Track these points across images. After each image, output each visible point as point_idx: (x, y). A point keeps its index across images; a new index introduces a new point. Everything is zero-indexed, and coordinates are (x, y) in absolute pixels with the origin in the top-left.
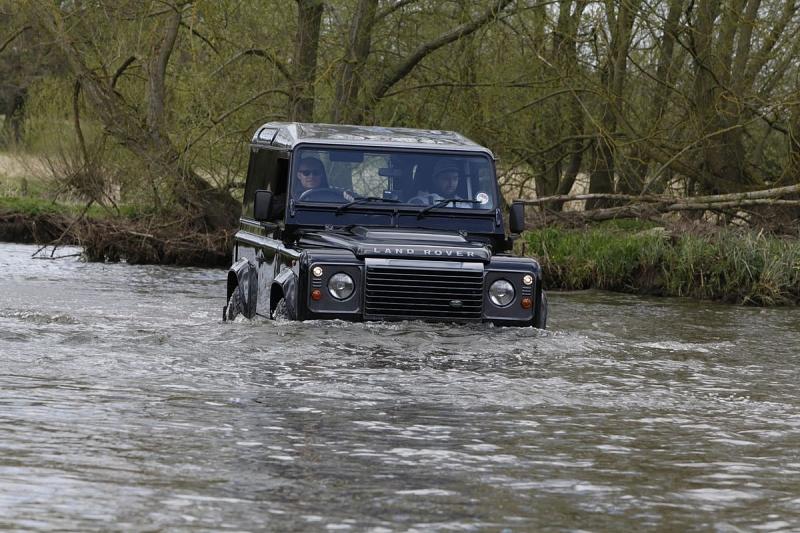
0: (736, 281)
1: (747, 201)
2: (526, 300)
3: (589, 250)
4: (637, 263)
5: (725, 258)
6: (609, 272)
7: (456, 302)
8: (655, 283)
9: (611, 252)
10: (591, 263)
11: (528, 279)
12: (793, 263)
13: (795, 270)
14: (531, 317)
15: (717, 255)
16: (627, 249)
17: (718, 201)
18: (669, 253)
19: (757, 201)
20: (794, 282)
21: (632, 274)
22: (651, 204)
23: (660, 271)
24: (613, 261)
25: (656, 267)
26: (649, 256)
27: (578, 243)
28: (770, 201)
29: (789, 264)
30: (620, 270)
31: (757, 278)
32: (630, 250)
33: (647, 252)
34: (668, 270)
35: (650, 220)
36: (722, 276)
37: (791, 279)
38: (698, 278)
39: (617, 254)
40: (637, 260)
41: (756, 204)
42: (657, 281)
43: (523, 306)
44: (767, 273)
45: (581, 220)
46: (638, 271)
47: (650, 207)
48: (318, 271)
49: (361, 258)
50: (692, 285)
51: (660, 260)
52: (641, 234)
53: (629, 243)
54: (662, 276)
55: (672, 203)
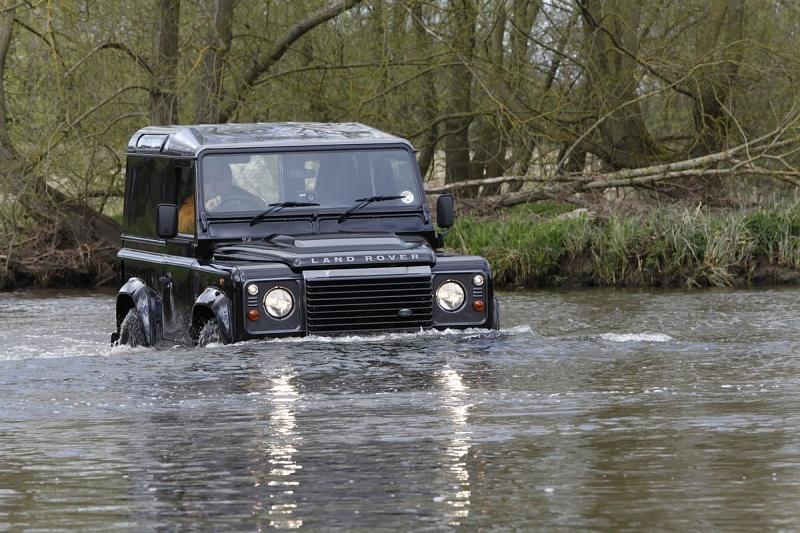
0: (677, 262)
1: (673, 173)
2: (477, 303)
3: (509, 238)
4: (563, 249)
5: (663, 238)
6: (533, 261)
7: (404, 311)
8: (585, 270)
9: (533, 239)
10: (512, 254)
11: (478, 280)
12: (737, 238)
13: (741, 246)
14: (484, 321)
15: (652, 234)
16: (550, 235)
17: (641, 176)
18: (598, 236)
19: (684, 172)
20: (740, 258)
21: (559, 262)
22: (566, 184)
23: (590, 256)
24: (537, 250)
25: (584, 252)
26: (576, 241)
27: (495, 232)
28: (699, 172)
29: (734, 238)
30: (545, 259)
31: (700, 256)
32: (554, 235)
33: (573, 237)
34: (598, 254)
35: (566, 201)
36: (661, 258)
37: (737, 254)
38: (633, 261)
39: (541, 241)
40: (563, 246)
41: (683, 176)
42: (587, 268)
43: (475, 309)
44: (711, 251)
45: (490, 206)
46: (565, 257)
47: (564, 187)
48: (253, 289)
49: (298, 270)
50: (626, 270)
51: (589, 244)
52: (562, 217)
53: (553, 228)
54: (592, 262)
55: (589, 181)
